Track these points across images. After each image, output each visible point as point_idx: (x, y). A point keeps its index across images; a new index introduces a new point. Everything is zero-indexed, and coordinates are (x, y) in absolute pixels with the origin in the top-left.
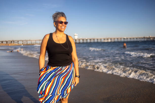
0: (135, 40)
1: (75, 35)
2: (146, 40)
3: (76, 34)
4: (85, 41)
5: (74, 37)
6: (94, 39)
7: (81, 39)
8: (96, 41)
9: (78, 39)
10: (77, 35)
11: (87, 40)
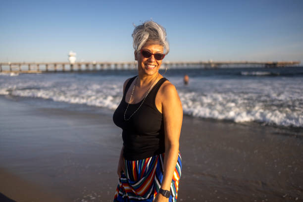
0: (185, 66)
1: (70, 56)
2: (203, 66)
3: (71, 53)
4: (91, 68)
5: (69, 60)
6: (109, 65)
7: (83, 63)
8: (113, 67)
9: (75, 63)
10: (75, 54)
11: (95, 65)
